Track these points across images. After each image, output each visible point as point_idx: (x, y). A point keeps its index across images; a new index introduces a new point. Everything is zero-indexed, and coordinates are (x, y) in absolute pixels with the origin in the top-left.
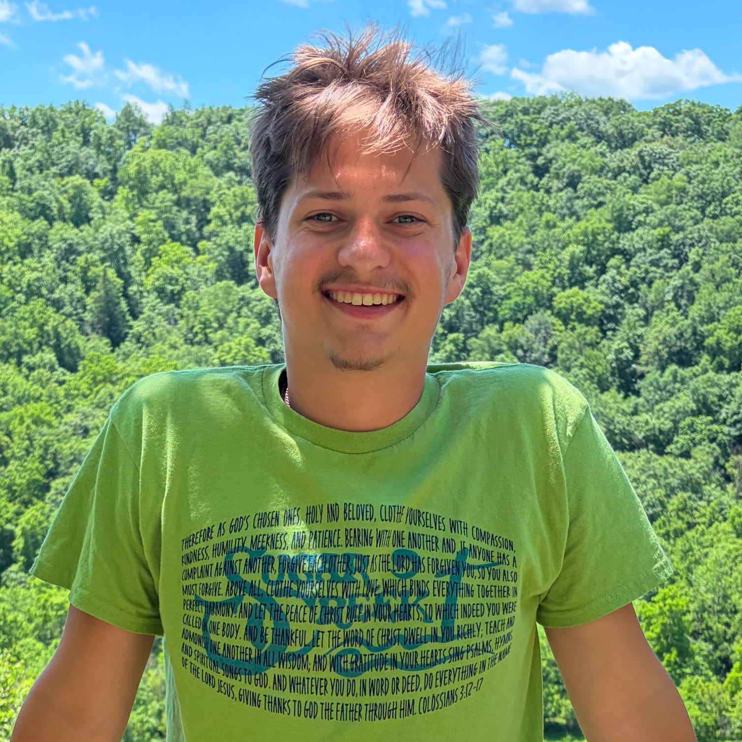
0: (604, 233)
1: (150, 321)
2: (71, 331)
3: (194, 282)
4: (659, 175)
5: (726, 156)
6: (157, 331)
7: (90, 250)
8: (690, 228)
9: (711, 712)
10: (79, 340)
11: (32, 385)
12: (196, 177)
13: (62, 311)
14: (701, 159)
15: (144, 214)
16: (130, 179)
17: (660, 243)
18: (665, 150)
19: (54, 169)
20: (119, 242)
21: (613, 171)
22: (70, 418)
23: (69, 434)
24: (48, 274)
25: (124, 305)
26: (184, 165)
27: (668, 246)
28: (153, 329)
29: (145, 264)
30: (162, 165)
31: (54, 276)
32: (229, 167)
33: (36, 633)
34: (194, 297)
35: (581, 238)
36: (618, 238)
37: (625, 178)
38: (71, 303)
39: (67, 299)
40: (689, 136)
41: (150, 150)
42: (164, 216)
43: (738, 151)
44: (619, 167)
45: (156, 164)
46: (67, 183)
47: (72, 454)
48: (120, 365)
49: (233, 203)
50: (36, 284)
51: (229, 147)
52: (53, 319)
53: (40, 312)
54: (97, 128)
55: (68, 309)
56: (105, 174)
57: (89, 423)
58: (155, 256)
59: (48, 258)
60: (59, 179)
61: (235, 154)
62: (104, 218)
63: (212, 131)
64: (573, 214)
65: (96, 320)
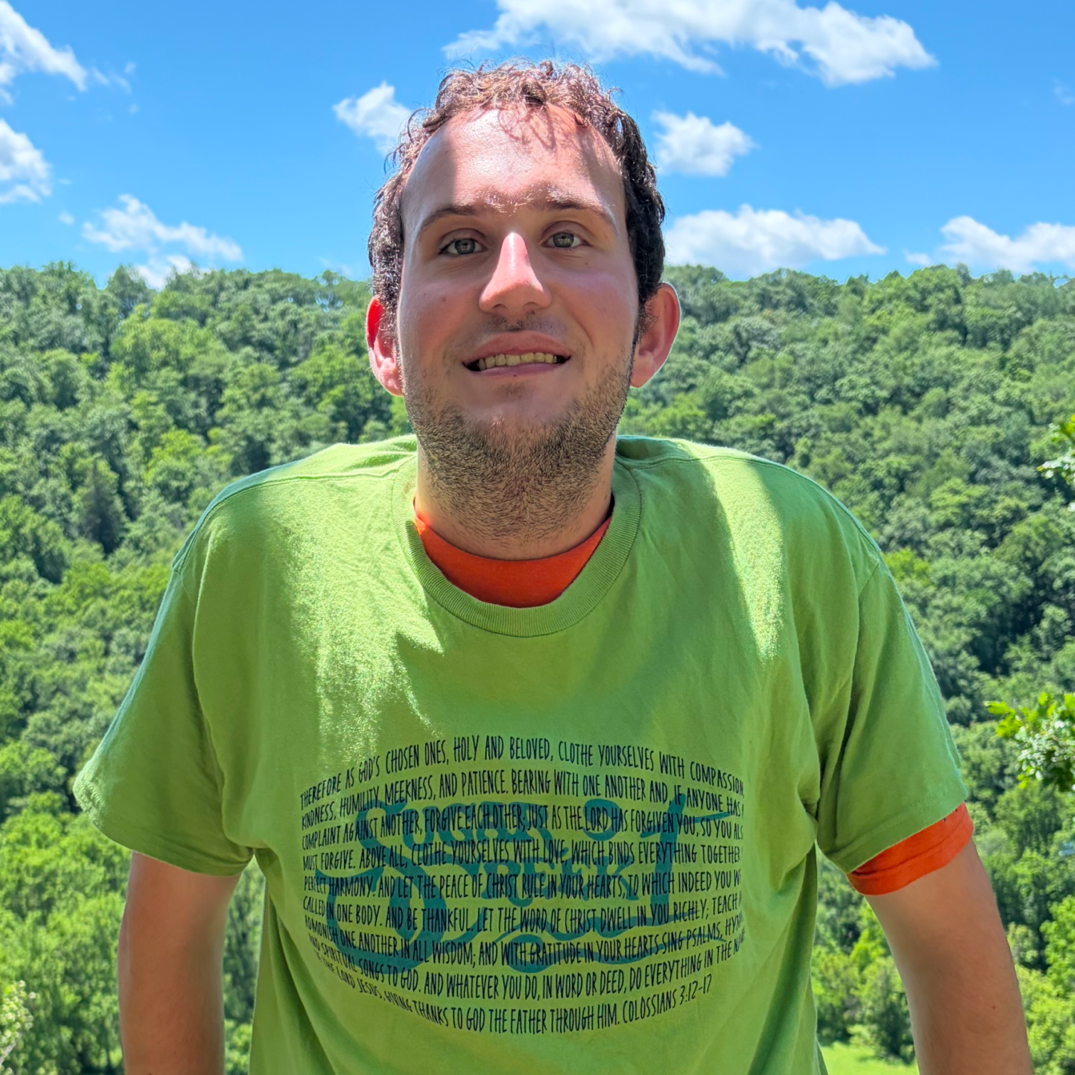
0: (695, 421)
1: (150, 523)
2: (55, 534)
3: (204, 477)
4: (759, 355)
5: (836, 334)
6: (160, 535)
7: (77, 437)
8: (797, 416)
9: (837, 990)
10: (64, 546)
11: (5, 599)
12: (205, 352)
13: (43, 510)
14: (807, 336)
15: (141, 396)
16: (126, 354)
17: (762, 433)
18: (766, 325)
19: (32, 342)
20: (112, 429)
21: (702, 348)
22: (53, 639)
23: (50, 659)
24: (25, 466)
25: (118, 504)
26: (192, 339)
27: (771, 437)
28: (156, 532)
29: (145, 456)
30: (164, 338)
31: (33, 469)
32: (246, 341)
33: (8, 902)
34: (204, 496)
35: (668, 427)
36: (713, 427)
37: (721, 358)
38: (54, 501)
39: (48, 496)
40: (791, 310)
41: (151, 320)
42: (169, 398)
43: (849, 328)
44: (711, 345)
45: (157, 336)
46: (49, 358)
47: (54, 683)
48: (114, 576)
49: (251, 384)
50: (11, 477)
51: (247, 318)
52: (31, 520)
53: (14, 512)
54: (85, 293)
55: (49, 508)
56: (95, 347)
57: (76, 645)
58: (157, 445)
59: (25, 448)
60: (38, 353)
61: (253, 327)
62: (92, 400)
63: (225, 299)
64: (659, 398)
65: (84, 522)
